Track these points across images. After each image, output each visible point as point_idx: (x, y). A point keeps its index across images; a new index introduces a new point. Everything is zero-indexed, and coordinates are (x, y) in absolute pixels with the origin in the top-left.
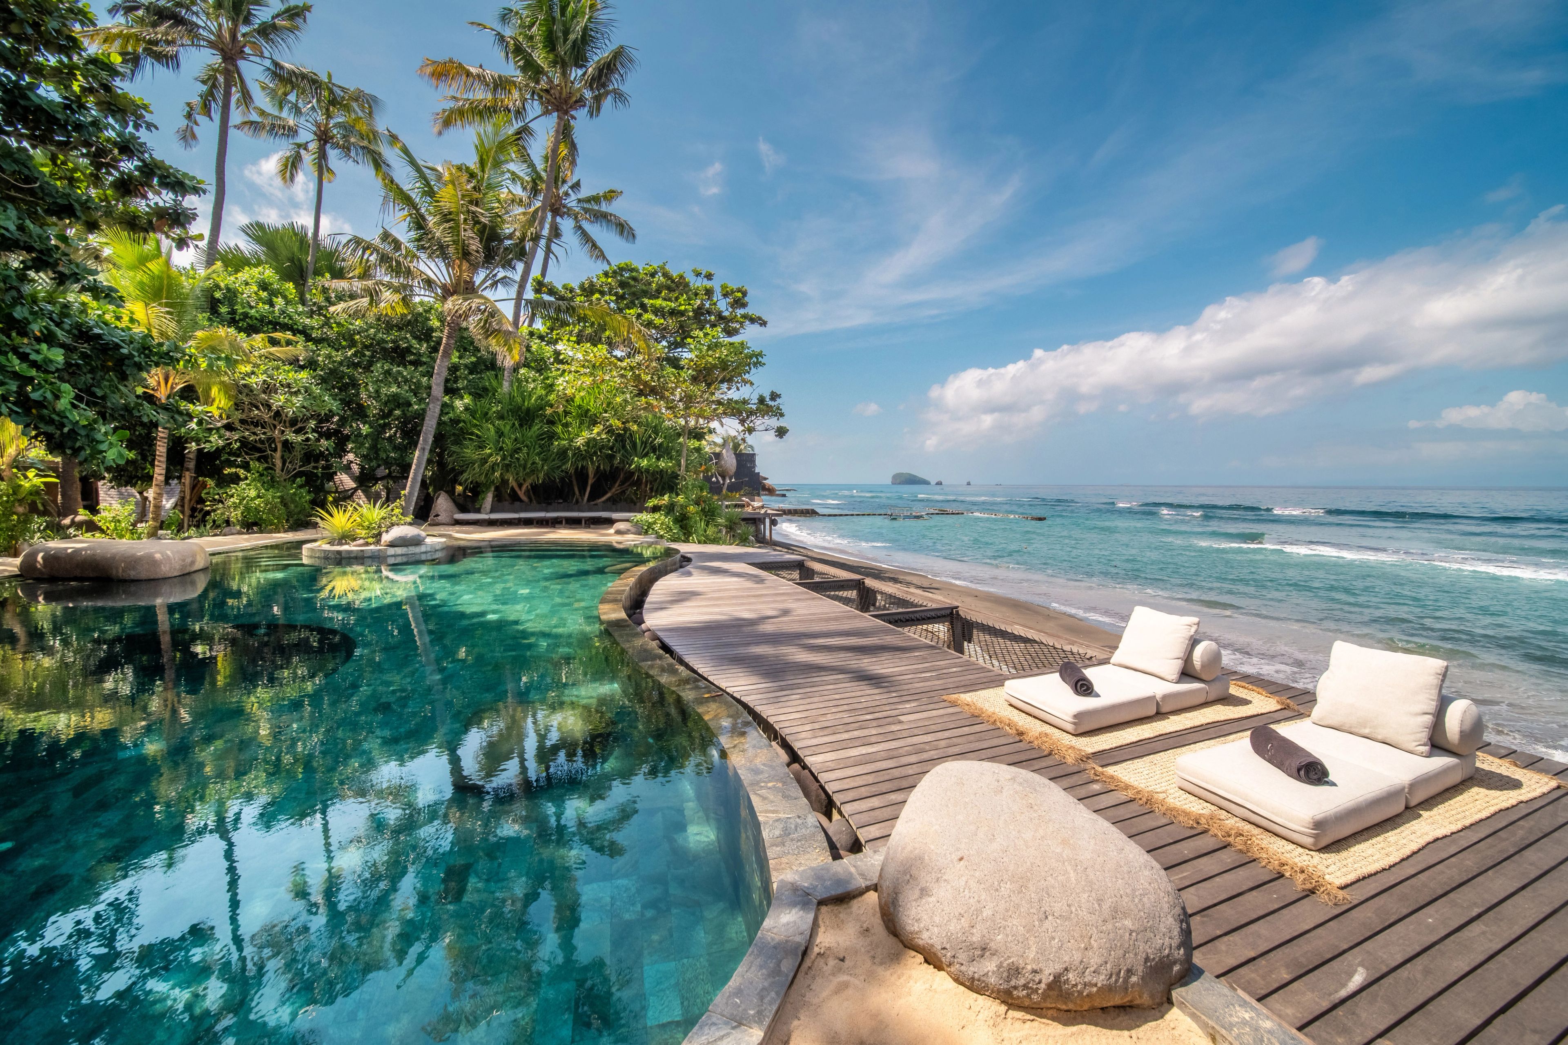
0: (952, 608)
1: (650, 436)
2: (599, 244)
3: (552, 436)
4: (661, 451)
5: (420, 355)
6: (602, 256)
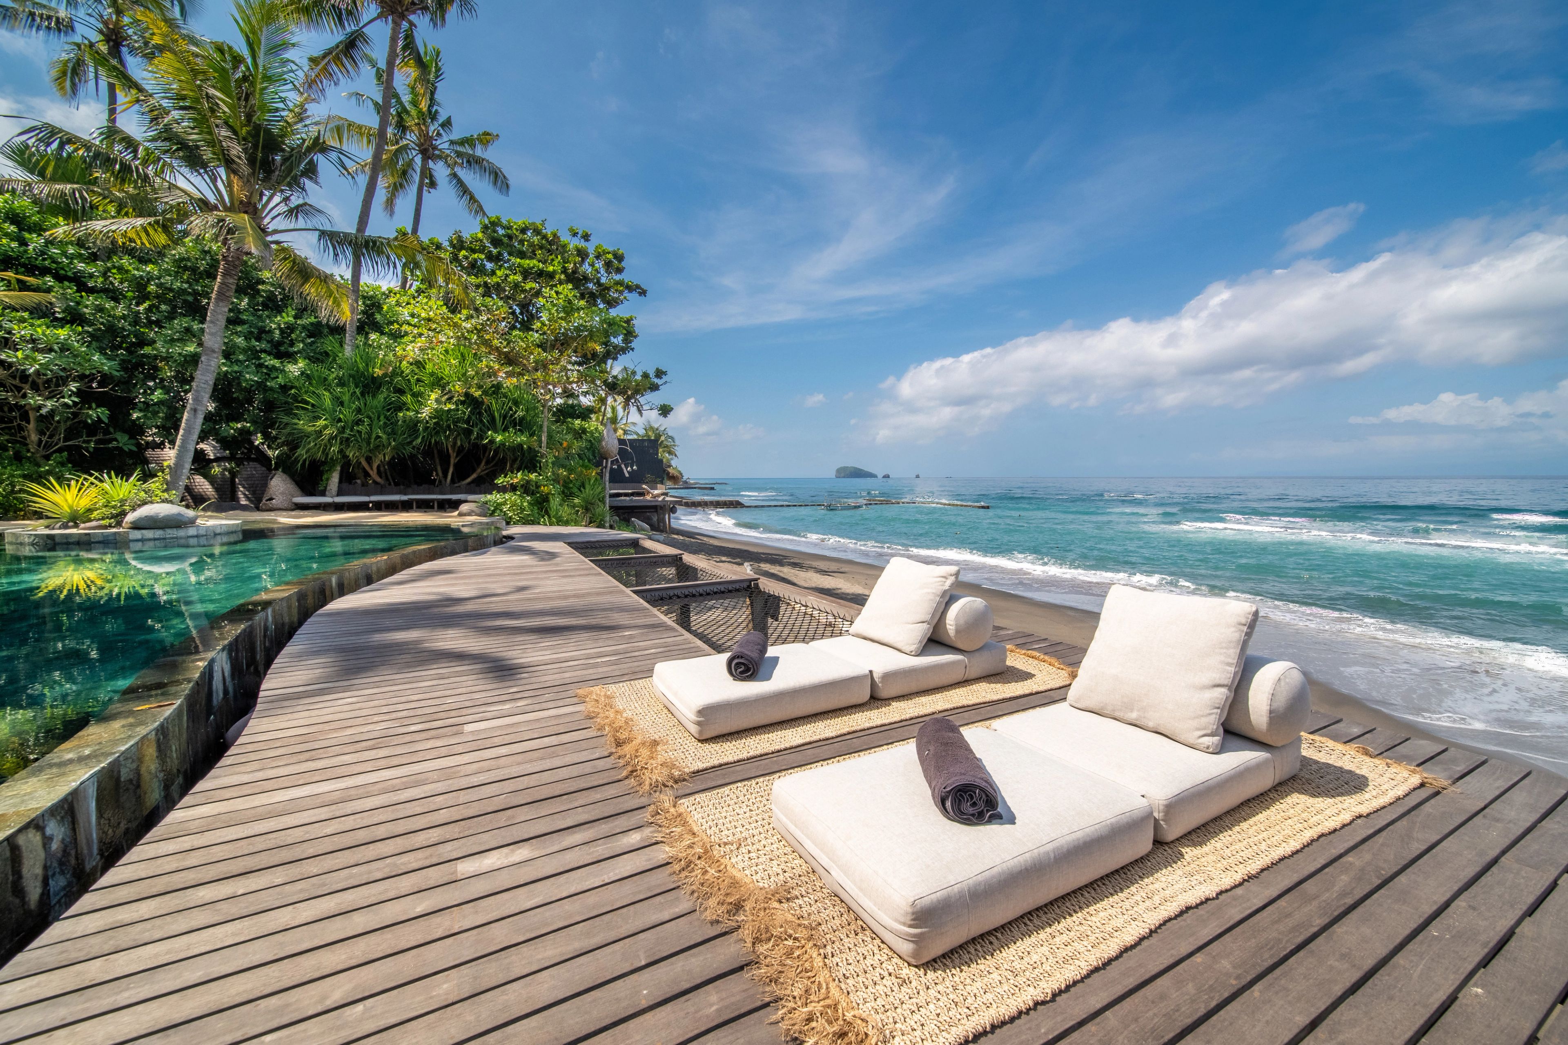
0: (750, 581)
1: (511, 409)
2: (477, 196)
3: (401, 407)
4: (522, 425)
5: (239, 312)
6: (480, 210)
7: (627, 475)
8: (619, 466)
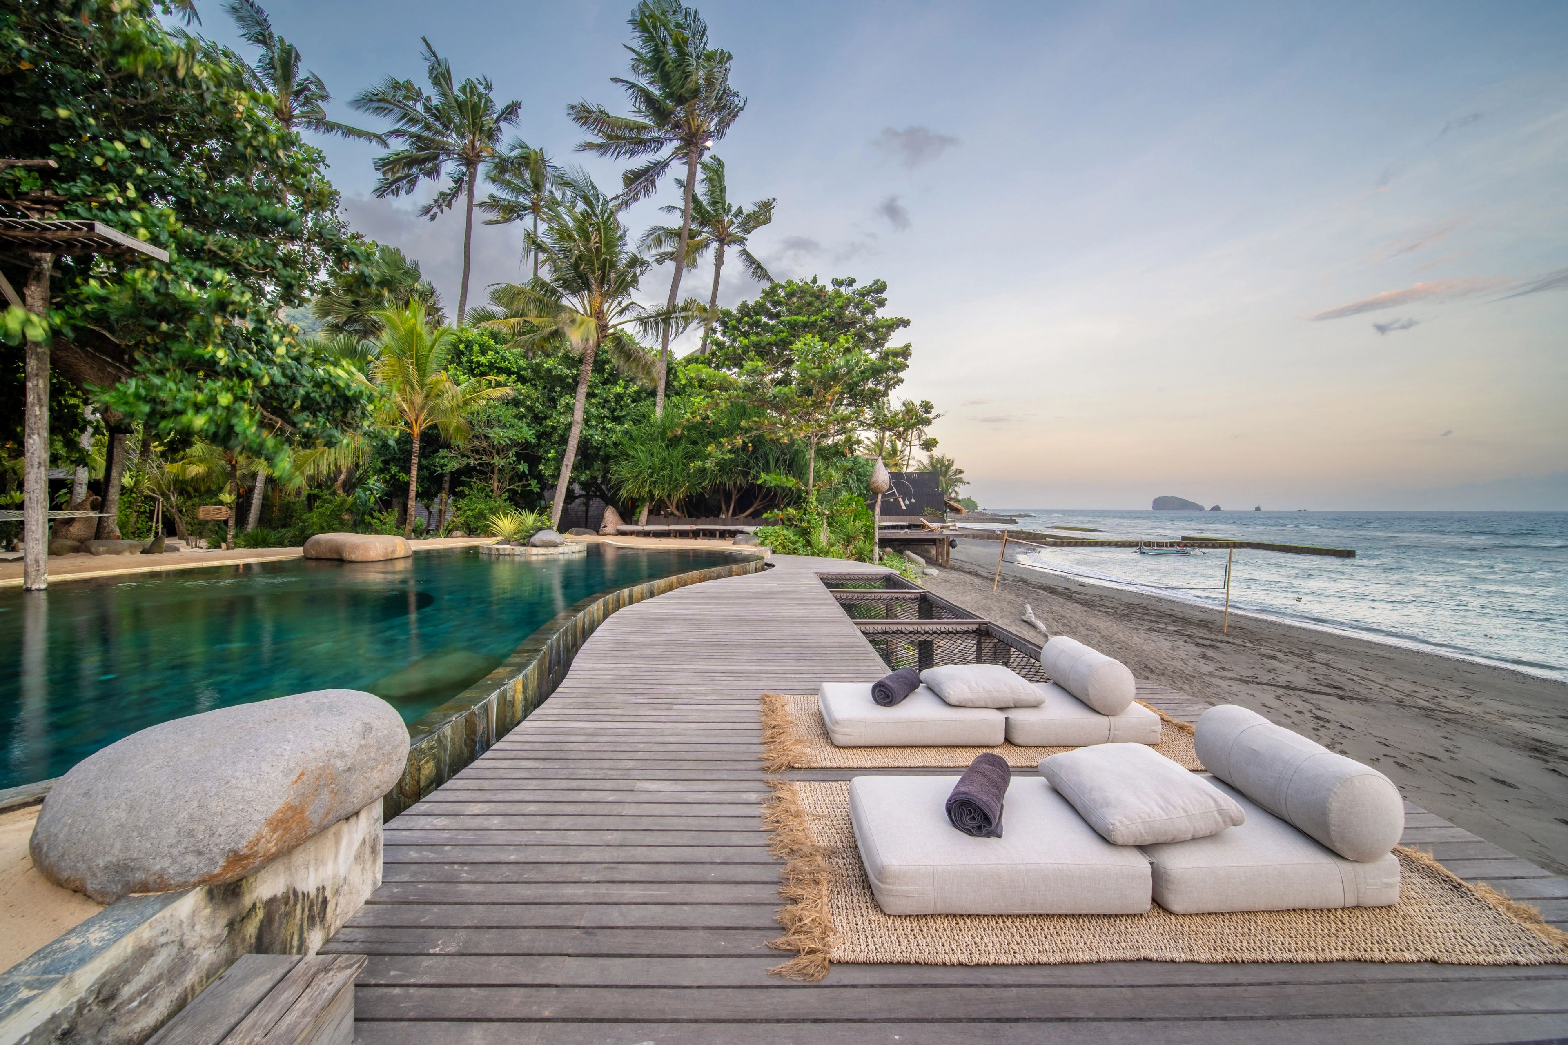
4: (791, 466)
7: (904, 508)
8: (896, 500)
